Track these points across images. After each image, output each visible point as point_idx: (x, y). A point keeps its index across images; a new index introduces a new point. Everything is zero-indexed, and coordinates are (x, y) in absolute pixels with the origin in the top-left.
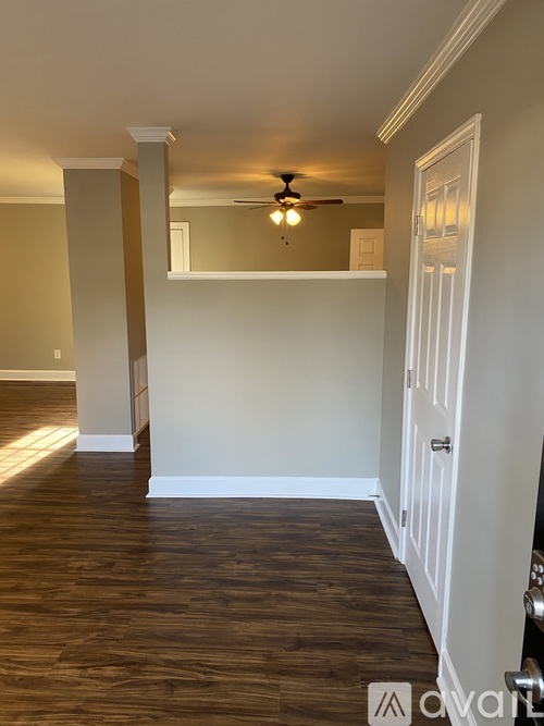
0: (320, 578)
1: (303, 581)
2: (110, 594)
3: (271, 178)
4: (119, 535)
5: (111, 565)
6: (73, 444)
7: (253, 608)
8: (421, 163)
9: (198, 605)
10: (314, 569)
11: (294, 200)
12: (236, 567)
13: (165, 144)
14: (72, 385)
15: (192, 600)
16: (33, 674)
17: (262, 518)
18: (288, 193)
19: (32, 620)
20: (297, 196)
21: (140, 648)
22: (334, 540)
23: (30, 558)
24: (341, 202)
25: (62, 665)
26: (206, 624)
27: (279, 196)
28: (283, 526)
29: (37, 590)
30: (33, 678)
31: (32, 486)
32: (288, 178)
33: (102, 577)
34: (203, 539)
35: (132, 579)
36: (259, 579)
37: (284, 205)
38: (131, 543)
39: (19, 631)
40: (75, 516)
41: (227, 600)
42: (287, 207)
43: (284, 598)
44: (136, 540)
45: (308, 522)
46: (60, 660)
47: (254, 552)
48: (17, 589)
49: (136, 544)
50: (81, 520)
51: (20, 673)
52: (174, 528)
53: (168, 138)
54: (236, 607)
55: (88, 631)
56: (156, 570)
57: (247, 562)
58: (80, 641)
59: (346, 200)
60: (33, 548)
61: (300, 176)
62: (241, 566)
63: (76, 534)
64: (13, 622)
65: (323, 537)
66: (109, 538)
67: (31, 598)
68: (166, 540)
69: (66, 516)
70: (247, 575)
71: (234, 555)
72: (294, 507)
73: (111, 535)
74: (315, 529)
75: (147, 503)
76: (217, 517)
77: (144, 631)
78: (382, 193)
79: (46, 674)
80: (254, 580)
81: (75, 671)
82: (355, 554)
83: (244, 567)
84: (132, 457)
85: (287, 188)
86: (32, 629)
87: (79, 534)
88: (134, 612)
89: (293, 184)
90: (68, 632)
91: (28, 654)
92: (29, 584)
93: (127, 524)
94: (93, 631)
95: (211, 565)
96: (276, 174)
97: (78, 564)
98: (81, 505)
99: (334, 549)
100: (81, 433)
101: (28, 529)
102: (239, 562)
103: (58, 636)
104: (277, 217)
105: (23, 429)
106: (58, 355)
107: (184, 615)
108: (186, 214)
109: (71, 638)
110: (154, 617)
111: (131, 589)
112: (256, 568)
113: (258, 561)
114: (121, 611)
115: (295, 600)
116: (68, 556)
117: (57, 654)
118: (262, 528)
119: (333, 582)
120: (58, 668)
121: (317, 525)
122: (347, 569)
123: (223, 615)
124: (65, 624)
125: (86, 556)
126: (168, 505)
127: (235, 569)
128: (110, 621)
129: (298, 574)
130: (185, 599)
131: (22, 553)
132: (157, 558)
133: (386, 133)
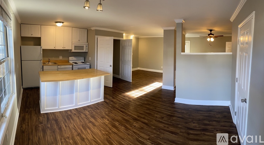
0: (214, 129)
1: (210, 129)
2: (161, 125)
3: (207, 31)
4: (166, 111)
5: (163, 118)
6: (161, 87)
7: (196, 137)
8: (240, 26)
9: (181, 134)
10: (213, 126)
11: (212, 36)
12: (193, 124)
13: (182, 23)
14: (162, 73)
15: (180, 132)
16: (143, 141)
17: (202, 111)
18: (211, 34)
19: (145, 127)
20: (213, 35)
21: (165, 142)
22: (219, 117)
23: (148, 111)
24: (223, 36)
25: (148, 141)
26: (182, 140)
27: (209, 35)
28: (207, 113)
29: (148, 120)
30: (142, 142)
31: (152, 95)
32: (211, 31)
33: (160, 120)
34: (185, 115)
35: (167, 123)
36: (199, 128)
37: (210, 37)
38: (168, 113)
39: (142, 128)
40: (158, 104)
41: (189, 134)
42: (211, 37)
43: (205, 134)
44: (170, 113)
45: (214, 112)
46: (148, 139)
47: (200, 120)
48: (144, 118)
49: (170, 114)
50: (160, 105)
51: (140, 139)
52: (179, 111)
53: (183, 22)
54: (191, 137)
55: (155, 134)
56: (173, 122)
57: (196, 123)
58: (153, 136)
59: (224, 35)
60: (149, 109)
61: (214, 30)
62: (194, 124)
63: (157, 108)
64: (142, 126)
65: (217, 116)
66: (164, 111)
67: (146, 121)
68: (177, 114)
69: (157, 103)
70: (196, 127)
71: (193, 121)
72: (210, 108)
73: (164, 110)
74: (215, 114)
75: (174, 104)
76: (190, 110)
77: (167, 138)
78: (231, 34)
79: (145, 142)
80: (197, 128)
81: (150, 143)
82: (224, 121)
83: (195, 125)
84: (173, 91)
85: (211, 33)
86: (145, 129)
87: (159, 108)
88: (165, 132)
89: (212, 32)
90: (151, 132)
91: (142, 135)
92: (146, 118)
93: (169, 108)
94: (156, 134)
95: (186, 123)
96: (208, 30)
97: (156, 116)
98: (160, 101)
99: (219, 120)
100: (163, 85)
101: (149, 105)
102: (194, 123)
103: (149, 133)
104: (208, 39)
105: (153, 82)
106: (162, 67)
107: (177, 136)
108: (189, 39)
109: (151, 134)
110: (170, 135)
111: (166, 125)
112: (199, 125)
113: (200, 123)
114: (163, 131)
115: (208, 135)
116: (155, 113)
117: (148, 137)
118: (202, 113)
119: (218, 130)
120: (147, 141)
121: (215, 113)
122: (222, 126)
123: (187, 138)
124: (151, 130)
125: (158, 114)
126: (179, 105)
127: (192, 125)
128: (160, 133)
129: (209, 127)
130: (178, 131)
131: (147, 110)
132: (174, 119)
133: (232, 19)
